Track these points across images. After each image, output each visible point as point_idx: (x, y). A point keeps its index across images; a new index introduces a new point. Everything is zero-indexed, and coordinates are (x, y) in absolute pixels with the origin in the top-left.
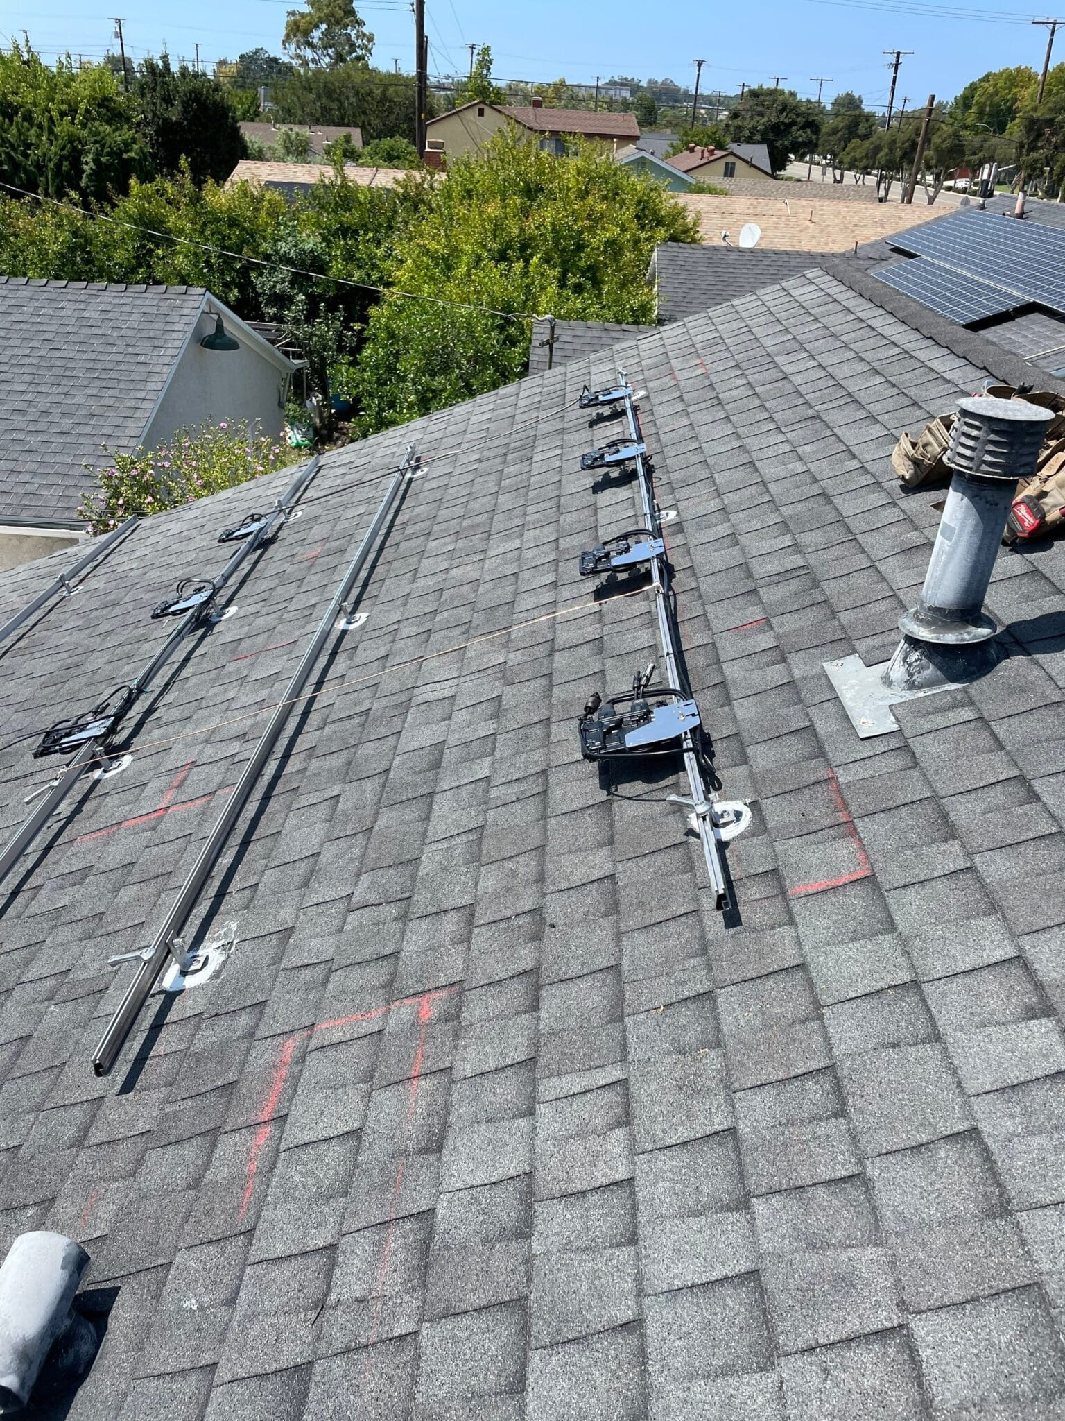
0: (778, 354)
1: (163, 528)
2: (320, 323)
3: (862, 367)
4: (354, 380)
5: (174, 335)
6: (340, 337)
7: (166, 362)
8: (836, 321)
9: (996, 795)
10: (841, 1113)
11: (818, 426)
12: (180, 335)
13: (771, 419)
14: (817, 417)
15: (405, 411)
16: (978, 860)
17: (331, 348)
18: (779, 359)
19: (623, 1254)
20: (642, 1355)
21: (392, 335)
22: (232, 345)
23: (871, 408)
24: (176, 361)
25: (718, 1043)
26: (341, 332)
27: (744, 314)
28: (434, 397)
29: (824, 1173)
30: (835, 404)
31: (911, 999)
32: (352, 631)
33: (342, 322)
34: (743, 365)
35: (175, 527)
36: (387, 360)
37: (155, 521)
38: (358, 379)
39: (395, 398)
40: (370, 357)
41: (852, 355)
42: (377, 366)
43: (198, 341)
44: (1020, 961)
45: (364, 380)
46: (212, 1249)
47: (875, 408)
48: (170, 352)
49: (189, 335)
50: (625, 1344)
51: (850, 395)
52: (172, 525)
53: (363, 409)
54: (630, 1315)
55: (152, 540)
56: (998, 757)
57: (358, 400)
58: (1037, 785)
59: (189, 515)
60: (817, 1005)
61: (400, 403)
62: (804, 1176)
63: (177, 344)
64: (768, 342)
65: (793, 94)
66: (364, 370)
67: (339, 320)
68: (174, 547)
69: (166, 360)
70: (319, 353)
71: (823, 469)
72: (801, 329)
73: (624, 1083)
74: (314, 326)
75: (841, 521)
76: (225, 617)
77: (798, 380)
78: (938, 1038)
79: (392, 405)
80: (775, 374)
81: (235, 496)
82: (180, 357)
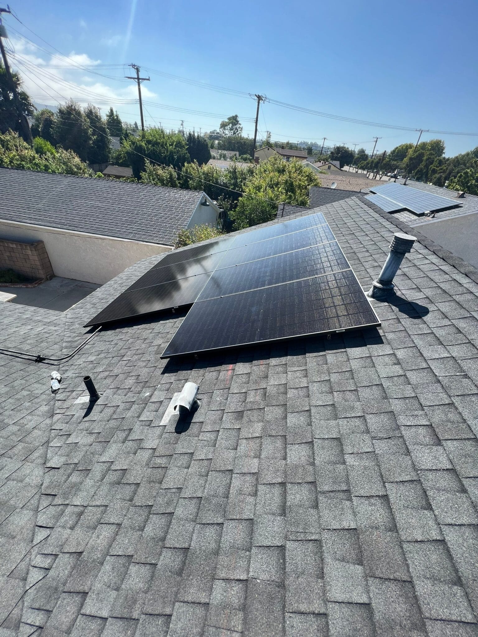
0: (344, 217)
2: (227, 201)
3: (365, 222)
8: (358, 210)
9: (391, 322)
10: (353, 378)
11: (354, 236)
12: (197, 202)
13: (342, 233)
14: (353, 234)
16: (386, 334)
18: (344, 219)
19: (307, 399)
20: (310, 416)
22: (208, 205)
23: (367, 232)
25: (327, 364)
27: (335, 207)
29: (349, 388)
30: (358, 231)
31: (369, 360)
33: (232, 201)
34: (335, 220)
41: (362, 219)
43: (201, 204)
44: (394, 354)
46: (222, 391)
47: (368, 233)
48: (195, 206)
49: (199, 202)
50: (307, 414)
51: (361, 229)
54: (308, 409)
56: (393, 314)
58: (401, 320)
60: (349, 359)
62: (345, 389)
63: (196, 204)
64: (341, 214)
65: (348, 148)
69: (194, 208)
71: (354, 246)
72: (349, 212)
73: (306, 370)
75: (358, 259)
77: (348, 224)
78: (375, 367)
80: (343, 223)
82: (197, 207)
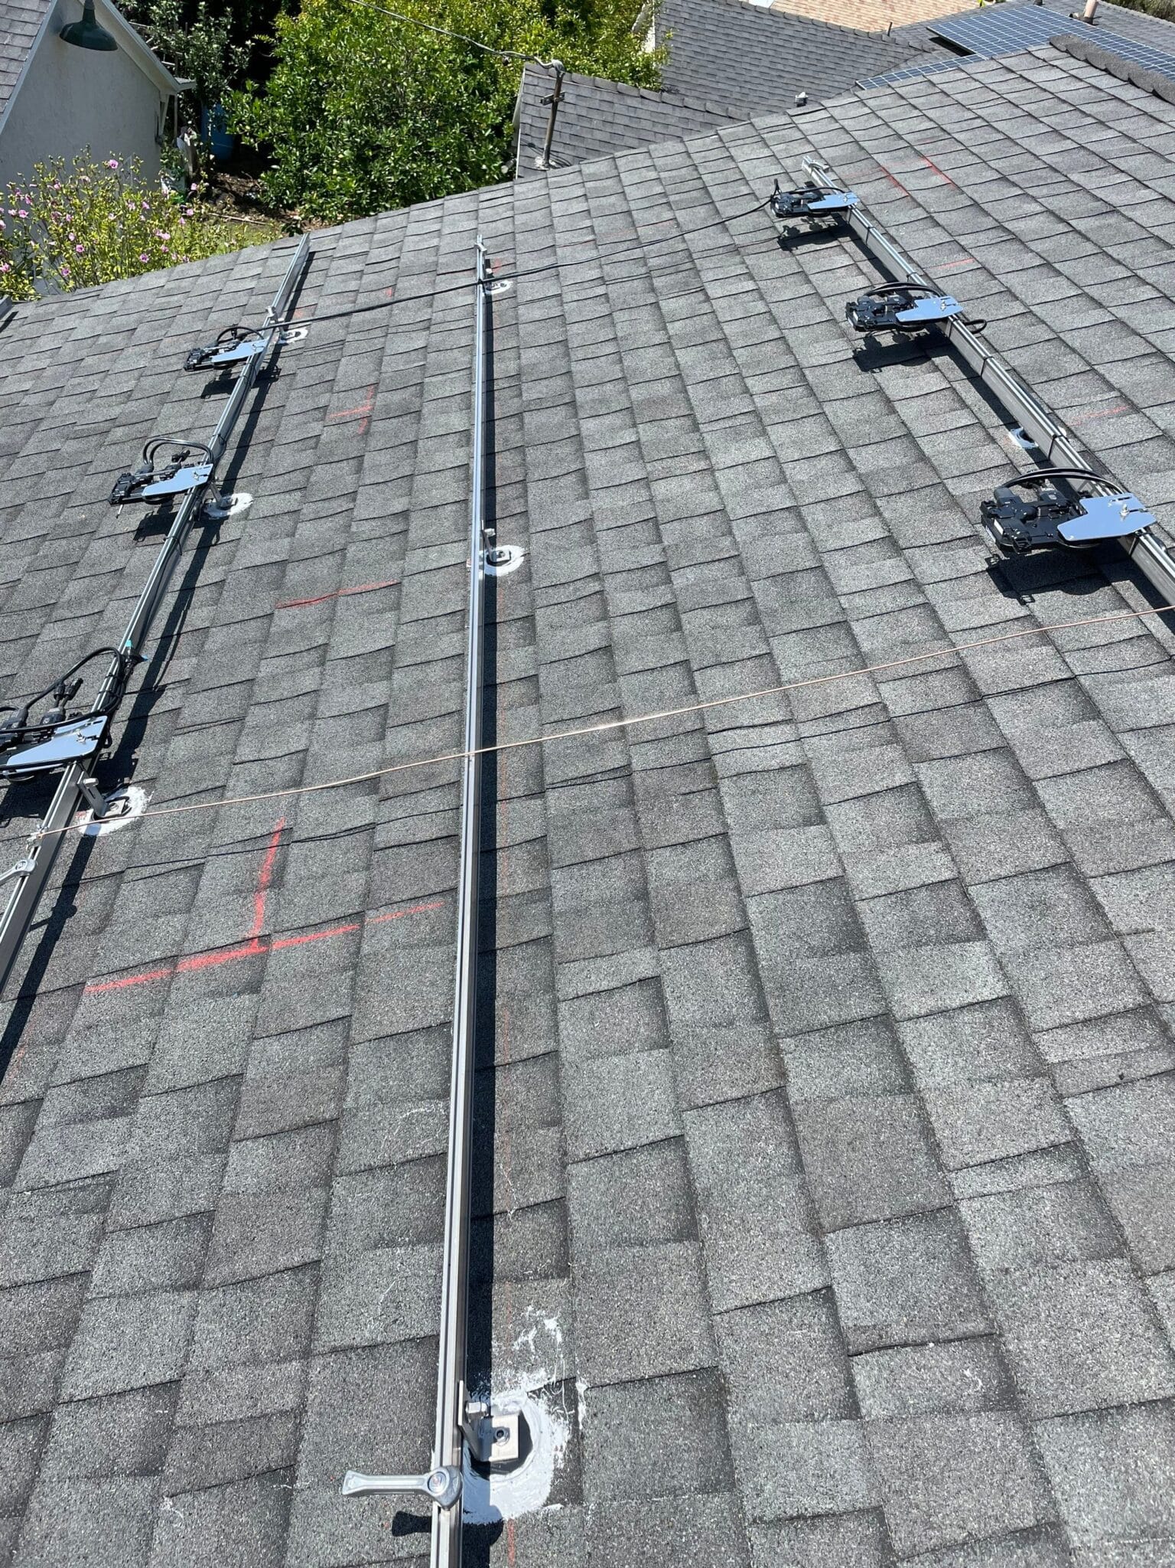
0: (1071, 170)
1: (59, 323)
2: (201, 29)
4: (260, 118)
5: (25, 16)
6: (226, 53)
7: (15, 56)
12: (34, 18)
13: (1138, 279)
15: (335, 171)
17: (214, 68)
18: (1078, 179)
21: (314, 59)
22: (104, 43)
24: (28, 56)
26: (228, 46)
28: (375, 157)
32: (505, 578)
33: (229, 32)
34: (1016, 179)
35: (84, 328)
36: (309, 95)
37: (41, 310)
38: (266, 116)
39: (322, 151)
40: (286, 87)
42: (293, 103)
43: (56, 30)
45: (274, 119)
48: (19, 41)
49: (46, 18)
52: (71, 322)
53: (277, 162)
55: (45, 343)
57: (267, 147)
59: (100, 307)
61: (328, 158)
63: (29, 29)
64: (1035, 148)
66: (274, 105)
67: (225, 29)
68: (89, 361)
69: (15, 53)
70: (196, 72)
74: (190, 33)
76: (233, 511)
77: (1139, 217)
79: (316, 159)
81: (172, 285)
82: (35, 49)
